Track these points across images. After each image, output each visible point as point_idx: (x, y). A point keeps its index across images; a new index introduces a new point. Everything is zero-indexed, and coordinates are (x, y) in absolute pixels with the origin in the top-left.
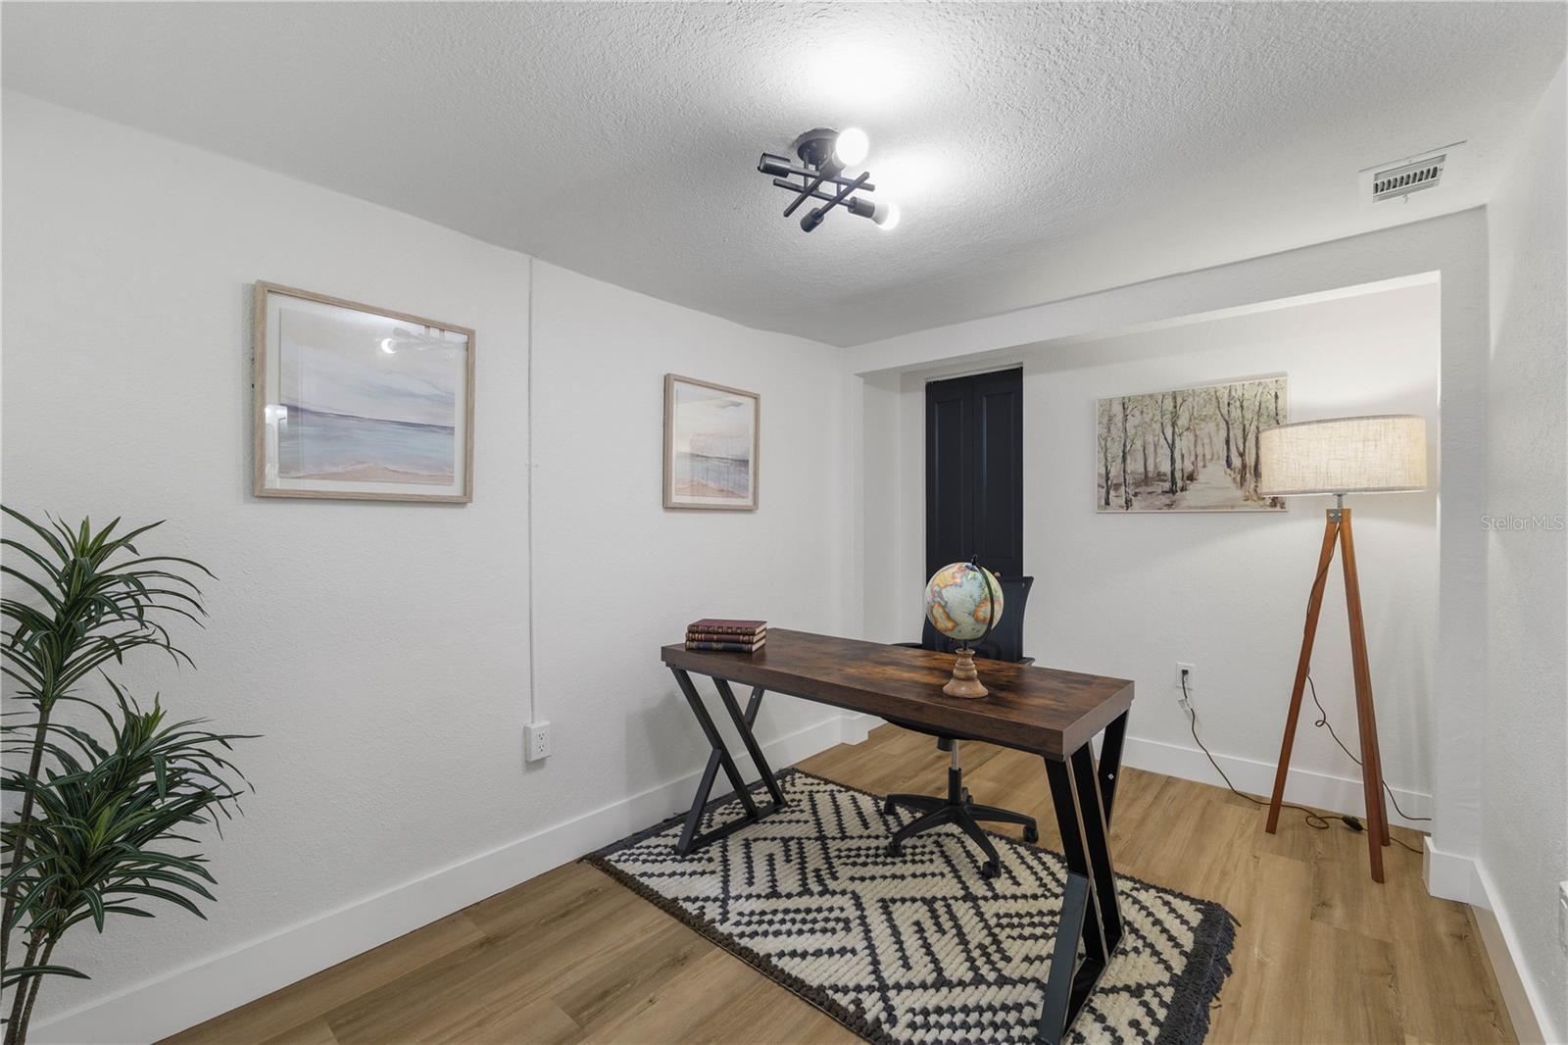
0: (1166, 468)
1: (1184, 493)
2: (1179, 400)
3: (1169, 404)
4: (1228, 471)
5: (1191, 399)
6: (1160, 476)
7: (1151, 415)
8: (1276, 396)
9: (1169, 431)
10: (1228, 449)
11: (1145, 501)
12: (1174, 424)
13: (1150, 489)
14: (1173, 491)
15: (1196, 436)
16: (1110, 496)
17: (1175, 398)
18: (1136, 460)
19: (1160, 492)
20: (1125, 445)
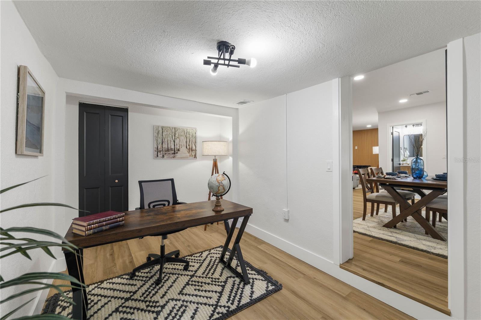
0: (173, 147)
1: (177, 154)
2: (176, 130)
3: (174, 130)
4: (187, 149)
5: (179, 130)
6: (171, 149)
7: (169, 133)
8: (195, 133)
9: (174, 137)
10: (186, 144)
11: (168, 156)
12: (175, 136)
13: (169, 153)
14: (175, 154)
15: (180, 140)
16: (158, 154)
17: (175, 129)
18: (165, 144)
19: (171, 153)
20: (162, 140)
